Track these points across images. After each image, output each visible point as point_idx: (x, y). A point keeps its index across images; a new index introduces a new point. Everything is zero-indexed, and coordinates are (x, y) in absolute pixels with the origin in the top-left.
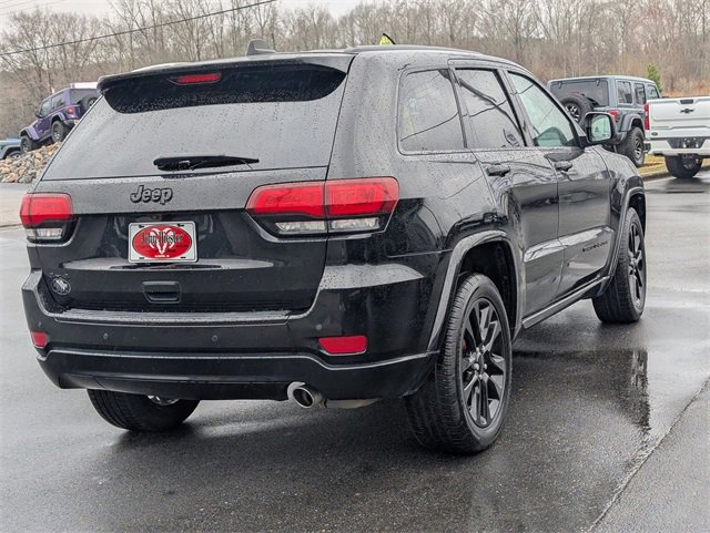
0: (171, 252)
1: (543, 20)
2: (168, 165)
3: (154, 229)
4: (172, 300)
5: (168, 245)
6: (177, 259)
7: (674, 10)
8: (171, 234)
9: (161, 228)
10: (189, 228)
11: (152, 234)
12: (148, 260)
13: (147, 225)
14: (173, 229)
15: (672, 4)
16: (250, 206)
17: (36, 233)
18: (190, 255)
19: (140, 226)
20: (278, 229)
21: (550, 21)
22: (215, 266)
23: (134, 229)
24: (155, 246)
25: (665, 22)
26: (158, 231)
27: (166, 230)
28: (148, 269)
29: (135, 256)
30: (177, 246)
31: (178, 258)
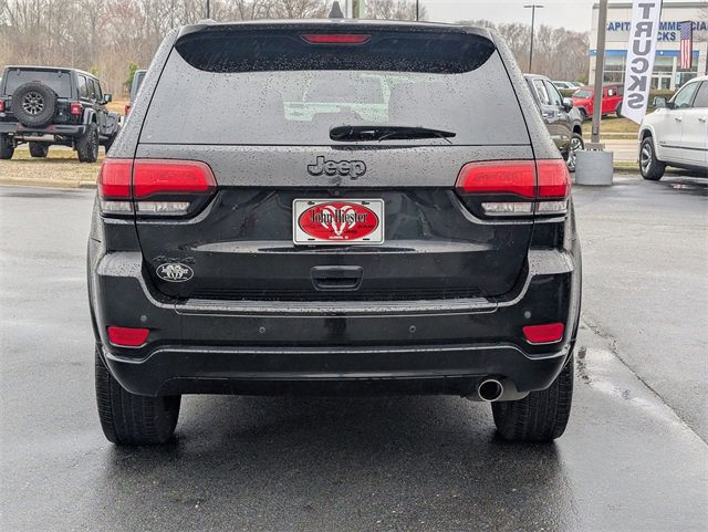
0: (350, 233)
1: (10, 6)
2: (346, 135)
3: (328, 207)
4: (349, 287)
5: (347, 225)
6: (359, 241)
7: (143, 11)
8: (352, 212)
9: (338, 206)
10: (377, 206)
11: (325, 212)
12: (319, 241)
13: (318, 202)
14: (354, 207)
15: (141, 5)
16: (460, 184)
17: (135, 208)
18: (376, 237)
19: (310, 203)
20: (483, 210)
21: (18, 7)
22: (409, 250)
23: (300, 207)
24: (330, 225)
25: (133, 22)
26: (333, 209)
27: (344, 208)
28: (313, 252)
29: (301, 237)
30: (359, 225)
31: (360, 239)
